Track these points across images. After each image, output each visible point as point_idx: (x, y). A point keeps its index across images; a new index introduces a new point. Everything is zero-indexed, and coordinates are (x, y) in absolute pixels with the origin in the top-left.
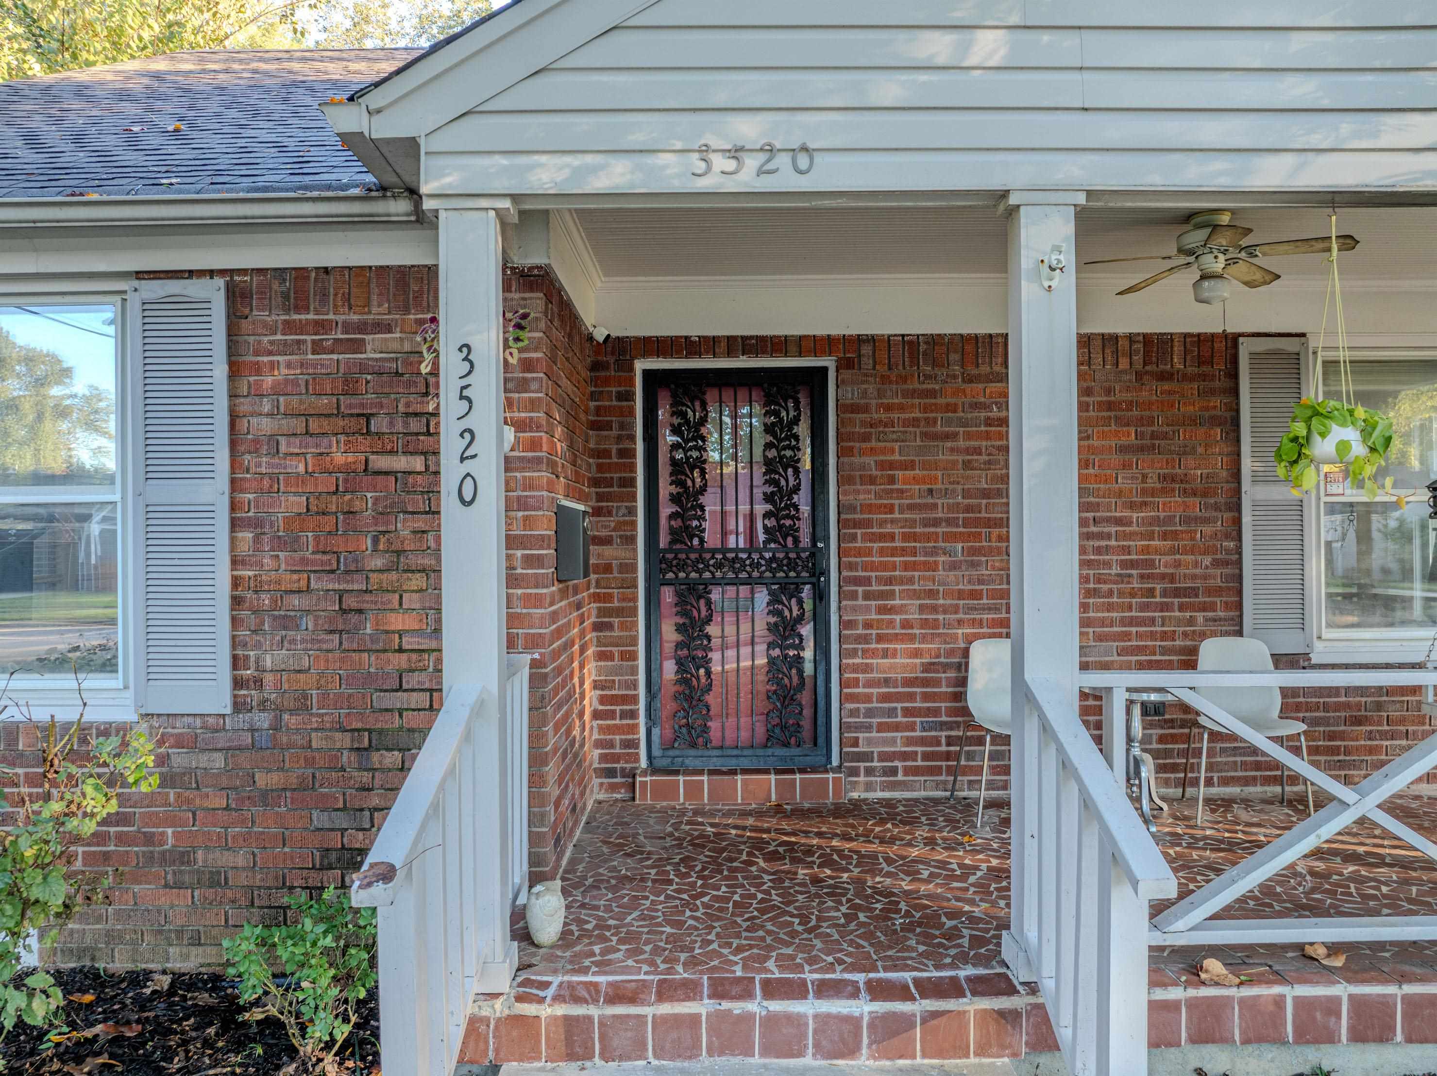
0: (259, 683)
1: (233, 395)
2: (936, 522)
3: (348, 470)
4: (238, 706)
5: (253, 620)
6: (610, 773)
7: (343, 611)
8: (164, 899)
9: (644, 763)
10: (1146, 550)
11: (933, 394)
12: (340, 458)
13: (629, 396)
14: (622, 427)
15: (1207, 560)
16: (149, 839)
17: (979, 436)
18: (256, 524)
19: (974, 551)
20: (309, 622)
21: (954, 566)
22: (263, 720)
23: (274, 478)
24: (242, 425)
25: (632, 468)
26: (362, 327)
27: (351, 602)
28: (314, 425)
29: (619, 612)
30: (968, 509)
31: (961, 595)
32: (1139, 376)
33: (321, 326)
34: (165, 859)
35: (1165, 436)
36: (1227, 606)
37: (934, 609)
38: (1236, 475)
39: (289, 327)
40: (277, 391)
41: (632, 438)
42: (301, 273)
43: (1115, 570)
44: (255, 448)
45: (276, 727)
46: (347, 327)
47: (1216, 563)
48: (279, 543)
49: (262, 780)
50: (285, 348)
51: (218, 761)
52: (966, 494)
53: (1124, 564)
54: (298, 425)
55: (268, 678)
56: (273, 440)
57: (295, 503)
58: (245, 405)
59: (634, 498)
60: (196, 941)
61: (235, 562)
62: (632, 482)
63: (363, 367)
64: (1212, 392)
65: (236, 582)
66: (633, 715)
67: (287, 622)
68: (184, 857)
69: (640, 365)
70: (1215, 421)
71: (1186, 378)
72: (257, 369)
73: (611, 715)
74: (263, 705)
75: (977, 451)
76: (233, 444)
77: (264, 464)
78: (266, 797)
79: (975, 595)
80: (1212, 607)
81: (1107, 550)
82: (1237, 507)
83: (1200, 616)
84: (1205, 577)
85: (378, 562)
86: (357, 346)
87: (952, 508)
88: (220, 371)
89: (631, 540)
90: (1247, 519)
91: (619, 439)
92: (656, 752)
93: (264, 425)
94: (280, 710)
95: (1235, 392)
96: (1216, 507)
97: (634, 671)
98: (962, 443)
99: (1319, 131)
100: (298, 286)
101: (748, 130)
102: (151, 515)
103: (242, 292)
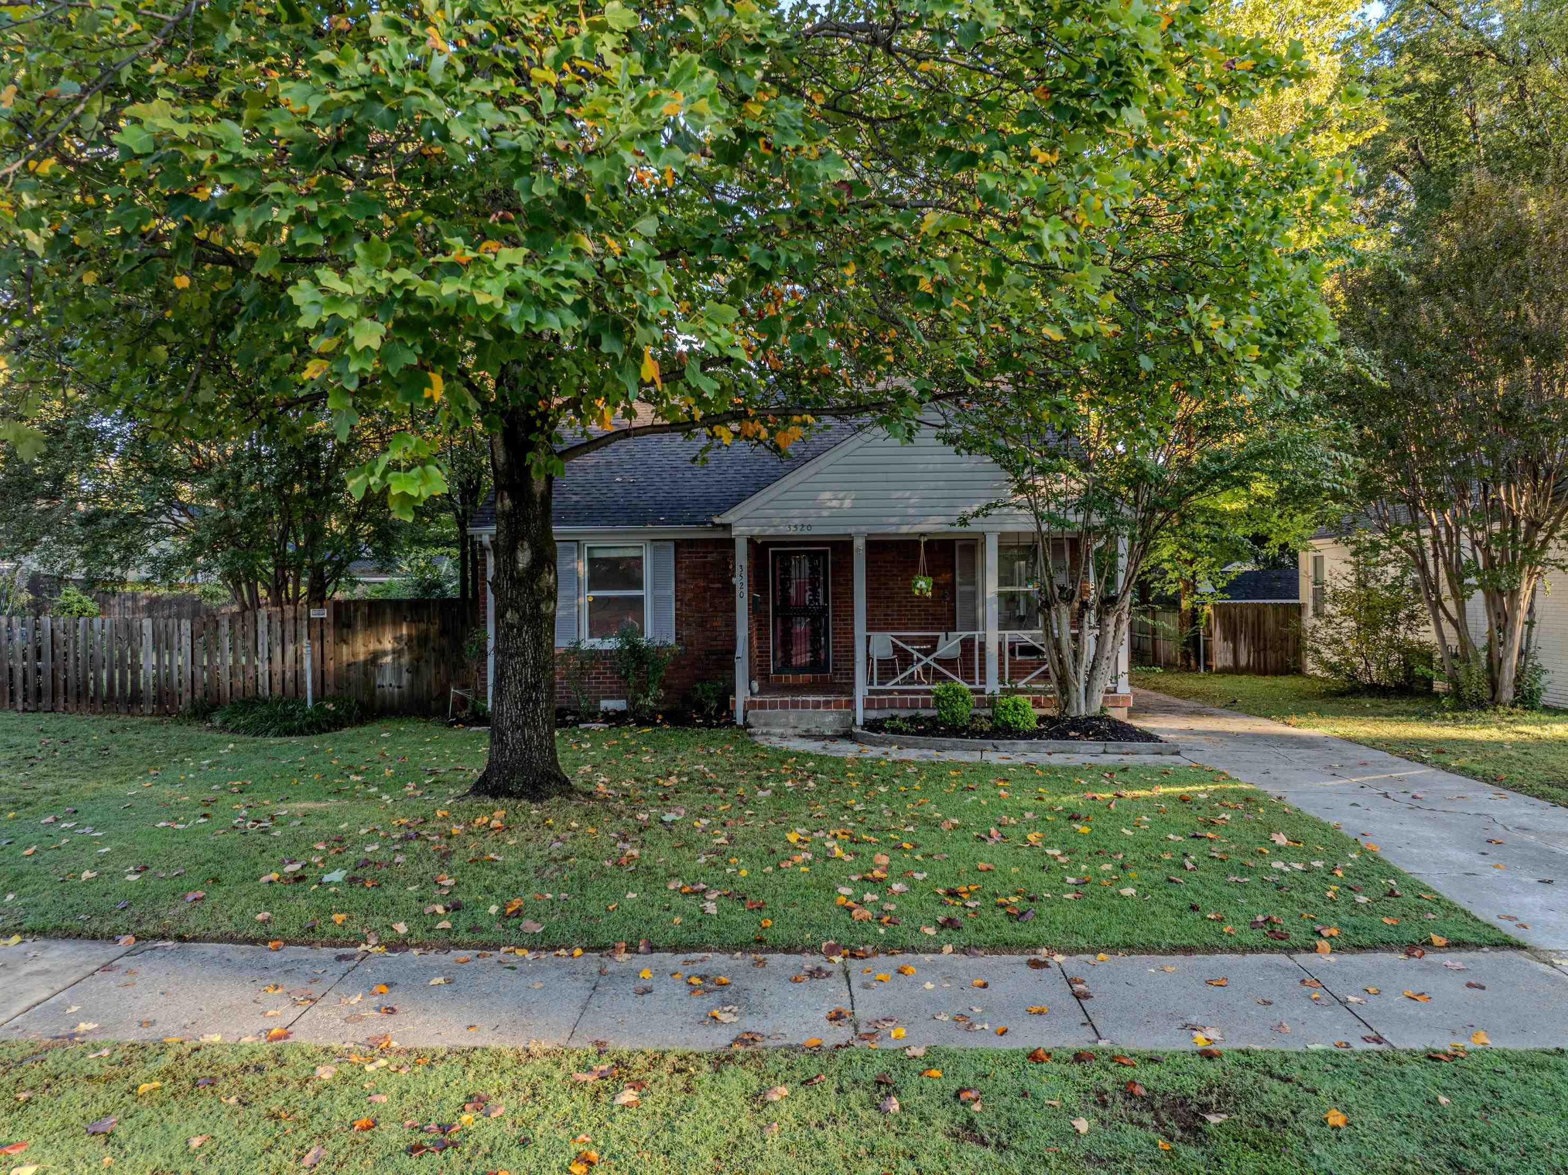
0: (683, 638)
1: (676, 569)
3: (704, 587)
4: (677, 643)
5: (680, 624)
6: (762, 675)
7: (703, 621)
9: (772, 672)
12: (702, 584)
13: (767, 559)
14: (765, 568)
15: (946, 609)
18: (681, 600)
19: (872, 606)
20: (694, 624)
22: (684, 647)
23: (685, 589)
24: (678, 576)
25: (768, 581)
26: (707, 553)
27: (704, 619)
28: (695, 577)
35: (932, 570)
36: (951, 623)
38: (954, 583)
40: (687, 568)
41: (768, 572)
42: (692, 540)
44: (681, 581)
45: (686, 650)
47: (948, 610)
48: (687, 605)
49: (682, 662)
50: (689, 558)
51: (672, 658)
54: (691, 576)
55: (686, 638)
56: (686, 580)
57: (690, 595)
58: (678, 571)
59: (768, 590)
61: (677, 609)
62: (768, 585)
63: (707, 562)
64: (948, 557)
65: (677, 614)
66: (768, 657)
67: (688, 624)
69: (771, 550)
70: (949, 565)
71: (939, 553)
72: (682, 563)
73: (762, 657)
74: (684, 644)
76: (676, 580)
77: (683, 586)
78: (683, 667)
79: (873, 620)
80: (948, 623)
82: (954, 593)
83: (945, 625)
84: (946, 615)
85: (711, 610)
86: (706, 557)
88: (673, 563)
89: (768, 603)
90: (957, 597)
91: (764, 572)
92: (776, 668)
93: (683, 576)
94: (687, 645)
95: (954, 557)
96: (948, 593)
97: (769, 643)
99: (917, 520)
100: (691, 543)
101: (796, 521)
102: (656, 599)
103: (678, 544)
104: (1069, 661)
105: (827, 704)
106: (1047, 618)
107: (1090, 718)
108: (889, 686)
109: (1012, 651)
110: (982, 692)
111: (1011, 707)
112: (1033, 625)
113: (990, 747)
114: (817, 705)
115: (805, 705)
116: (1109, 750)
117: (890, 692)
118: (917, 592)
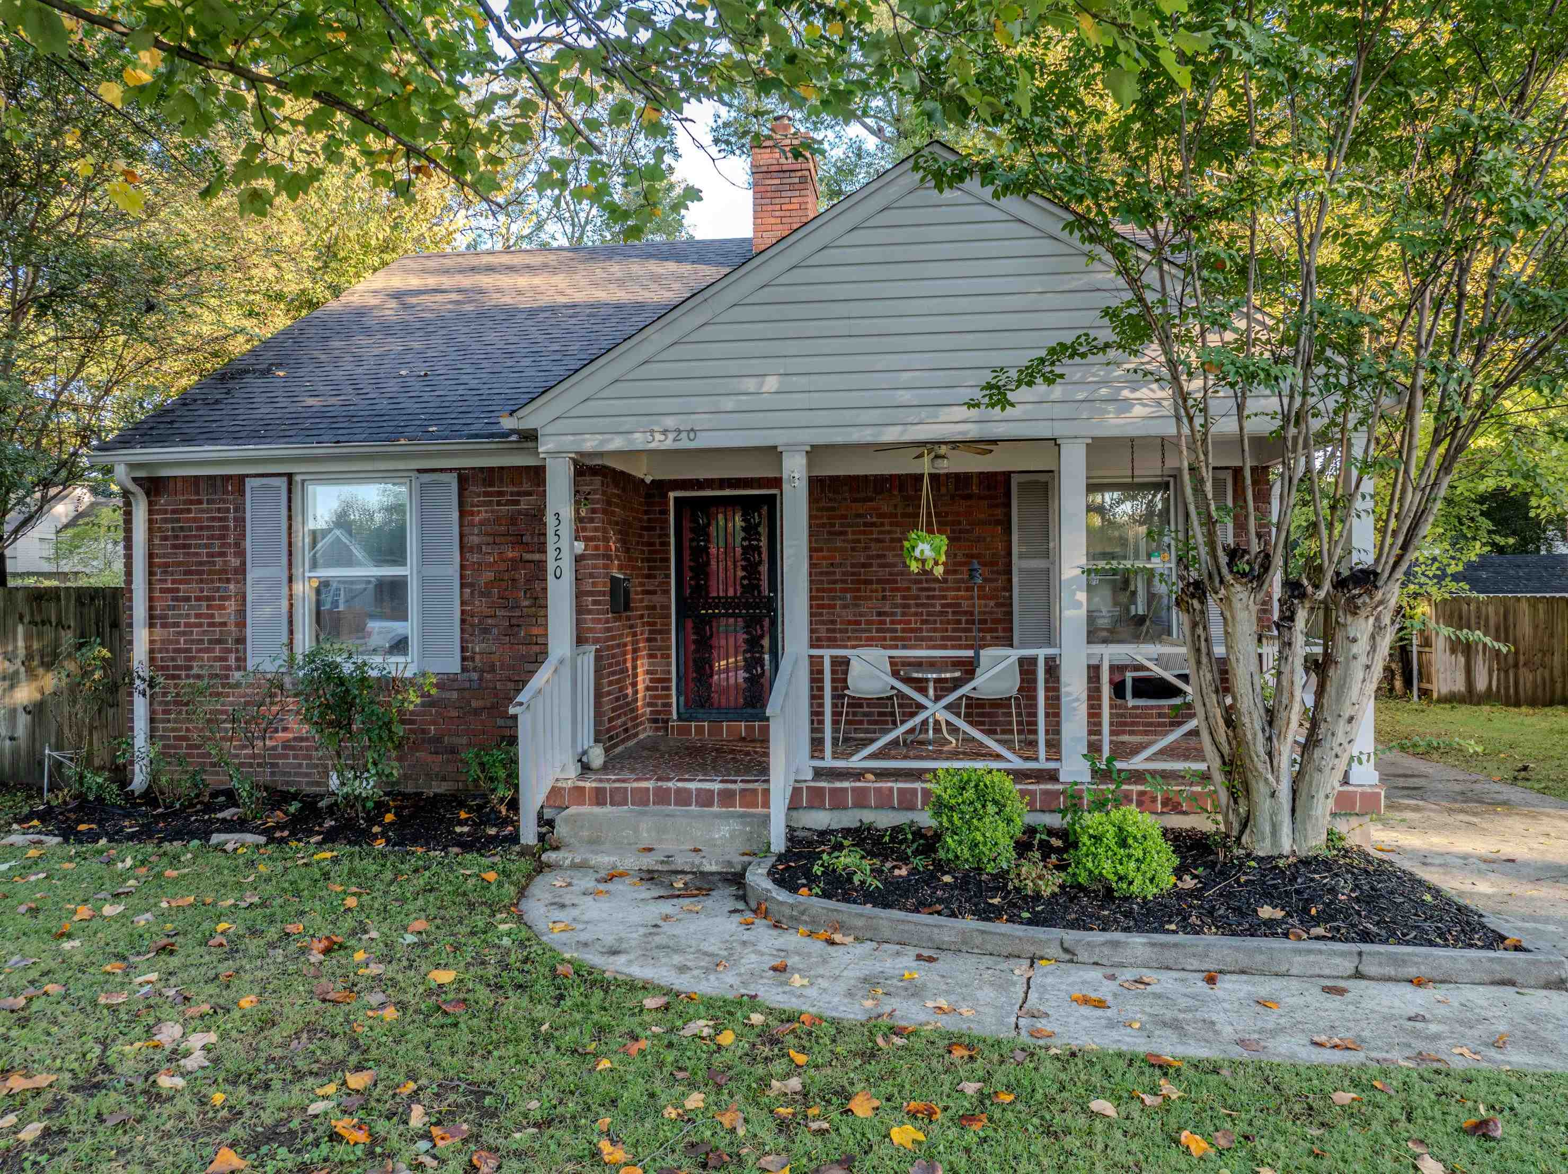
0: (473, 659)
1: (461, 526)
2: (835, 582)
3: (513, 560)
4: (464, 669)
5: (470, 630)
6: (655, 721)
7: (511, 626)
8: (430, 758)
9: (675, 716)
10: (957, 597)
11: (833, 509)
12: (510, 555)
13: (666, 512)
14: (662, 529)
15: (992, 603)
16: (423, 731)
17: (860, 532)
18: (471, 585)
19: (856, 598)
20: (495, 631)
21: (845, 607)
22: (475, 676)
23: (480, 564)
24: (466, 540)
25: (668, 552)
26: (519, 494)
27: (514, 621)
28: (497, 540)
29: (660, 632)
30: (853, 574)
31: (849, 623)
32: (952, 497)
33: (500, 494)
34: (431, 741)
35: (967, 531)
36: (1004, 630)
37: (834, 631)
38: (1009, 554)
39: (486, 494)
40: (482, 523)
41: (668, 536)
42: (491, 470)
43: (938, 608)
44: (471, 550)
45: (481, 679)
46: (512, 494)
47: (997, 605)
48: (482, 594)
49: (474, 704)
50: (484, 504)
51: (455, 695)
52: (853, 566)
53: (943, 606)
54: (490, 539)
55: (477, 657)
56: (479, 547)
57: (488, 575)
58: (467, 530)
59: (669, 568)
60: (444, 779)
61: (463, 603)
62: (668, 560)
63: (519, 512)
64: (997, 506)
65: (463, 612)
66: (668, 688)
67: (486, 631)
68: (438, 740)
69: (672, 495)
70: (998, 522)
71: (981, 498)
72: (472, 514)
73: (656, 689)
74: (474, 670)
75: (859, 541)
76: (462, 547)
77: (475, 558)
78: (476, 712)
79: (858, 623)
80: (996, 630)
81: (933, 597)
82: (1009, 572)
83: (988, 636)
84: (991, 613)
85: (526, 603)
86: (517, 503)
87: (844, 574)
88: (456, 515)
89: (667, 592)
90: (1015, 580)
91: (660, 536)
92: (682, 710)
93: (475, 540)
94: (483, 671)
95: (1008, 505)
96: (998, 573)
97: (669, 664)
98: (850, 537)
99: (912, 415)
100: (490, 475)
101: (670, 422)
102: (424, 581)
103: (465, 478)
104: (1252, 723)
105: (727, 798)
106: (1199, 623)
107: (1305, 862)
108: (856, 762)
109: (1118, 690)
110: (1053, 776)
111: (1110, 838)
112: (1162, 632)
113: (1054, 951)
114: (705, 799)
115: (683, 798)
116: (1369, 968)
117: (858, 775)
118: (914, 567)
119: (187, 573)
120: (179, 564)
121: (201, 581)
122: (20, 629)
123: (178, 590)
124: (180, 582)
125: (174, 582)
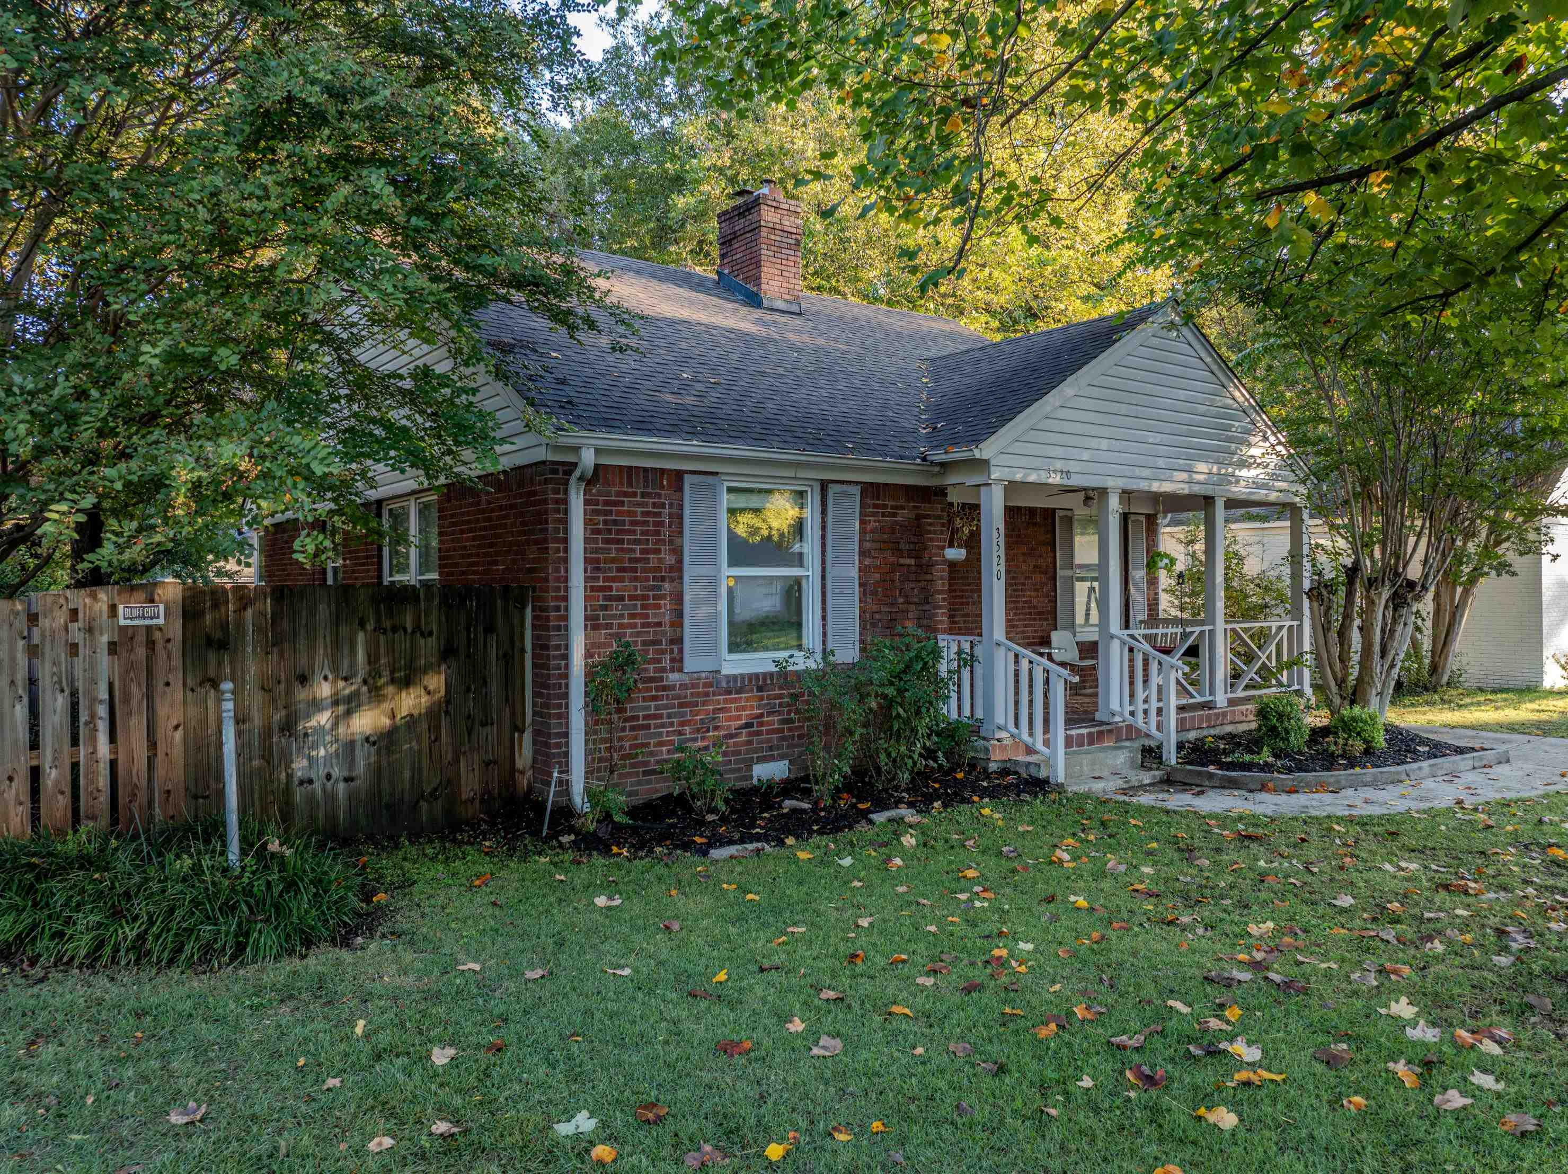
1: (861, 533)
5: (865, 624)
7: (891, 620)
10: (1030, 596)
12: (890, 559)
15: (1047, 599)
18: (866, 585)
20: (880, 625)
23: (871, 567)
24: (863, 545)
26: (896, 508)
27: (893, 616)
28: (882, 546)
32: (1028, 524)
35: (1035, 549)
36: (1052, 619)
38: (1055, 565)
40: (873, 531)
44: (866, 554)
46: (892, 507)
47: (1049, 601)
48: (872, 593)
50: (875, 514)
54: (877, 545)
56: (872, 551)
57: (876, 577)
58: (864, 536)
61: (861, 600)
64: (1048, 532)
65: (861, 609)
70: (1049, 544)
71: (1041, 526)
72: (867, 522)
76: (860, 553)
77: (869, 561)
80: (1048, 619)
82: (1055, 579)
83: (1045, 623)
84: (1046, 607)
85: (901, 600)
88: (857, 523)
90: (1058, 584)
93: (869, 545)
95: (1055, 532)
96: (1049, 579)
101: (1058, 465)
119: (620, 570)
120: (613, 560)
121: (636, 579)
122: (361, 637)
123: (610, 588)
124: (613, 579)
125: (606, 579)
